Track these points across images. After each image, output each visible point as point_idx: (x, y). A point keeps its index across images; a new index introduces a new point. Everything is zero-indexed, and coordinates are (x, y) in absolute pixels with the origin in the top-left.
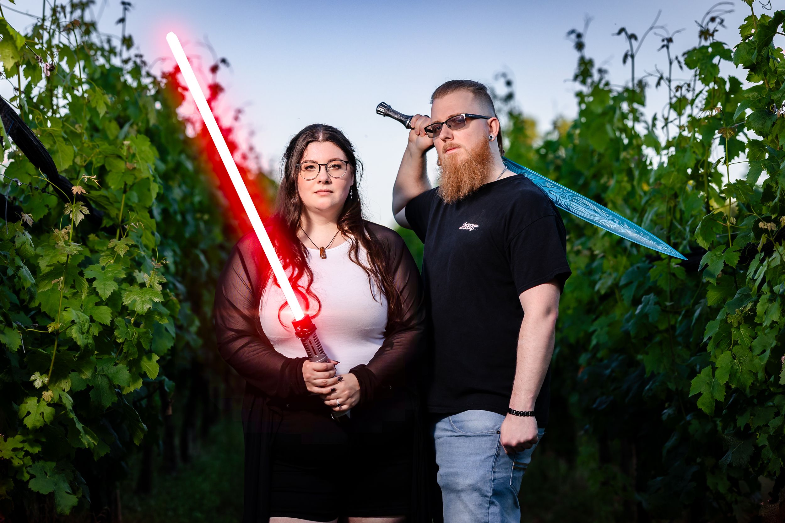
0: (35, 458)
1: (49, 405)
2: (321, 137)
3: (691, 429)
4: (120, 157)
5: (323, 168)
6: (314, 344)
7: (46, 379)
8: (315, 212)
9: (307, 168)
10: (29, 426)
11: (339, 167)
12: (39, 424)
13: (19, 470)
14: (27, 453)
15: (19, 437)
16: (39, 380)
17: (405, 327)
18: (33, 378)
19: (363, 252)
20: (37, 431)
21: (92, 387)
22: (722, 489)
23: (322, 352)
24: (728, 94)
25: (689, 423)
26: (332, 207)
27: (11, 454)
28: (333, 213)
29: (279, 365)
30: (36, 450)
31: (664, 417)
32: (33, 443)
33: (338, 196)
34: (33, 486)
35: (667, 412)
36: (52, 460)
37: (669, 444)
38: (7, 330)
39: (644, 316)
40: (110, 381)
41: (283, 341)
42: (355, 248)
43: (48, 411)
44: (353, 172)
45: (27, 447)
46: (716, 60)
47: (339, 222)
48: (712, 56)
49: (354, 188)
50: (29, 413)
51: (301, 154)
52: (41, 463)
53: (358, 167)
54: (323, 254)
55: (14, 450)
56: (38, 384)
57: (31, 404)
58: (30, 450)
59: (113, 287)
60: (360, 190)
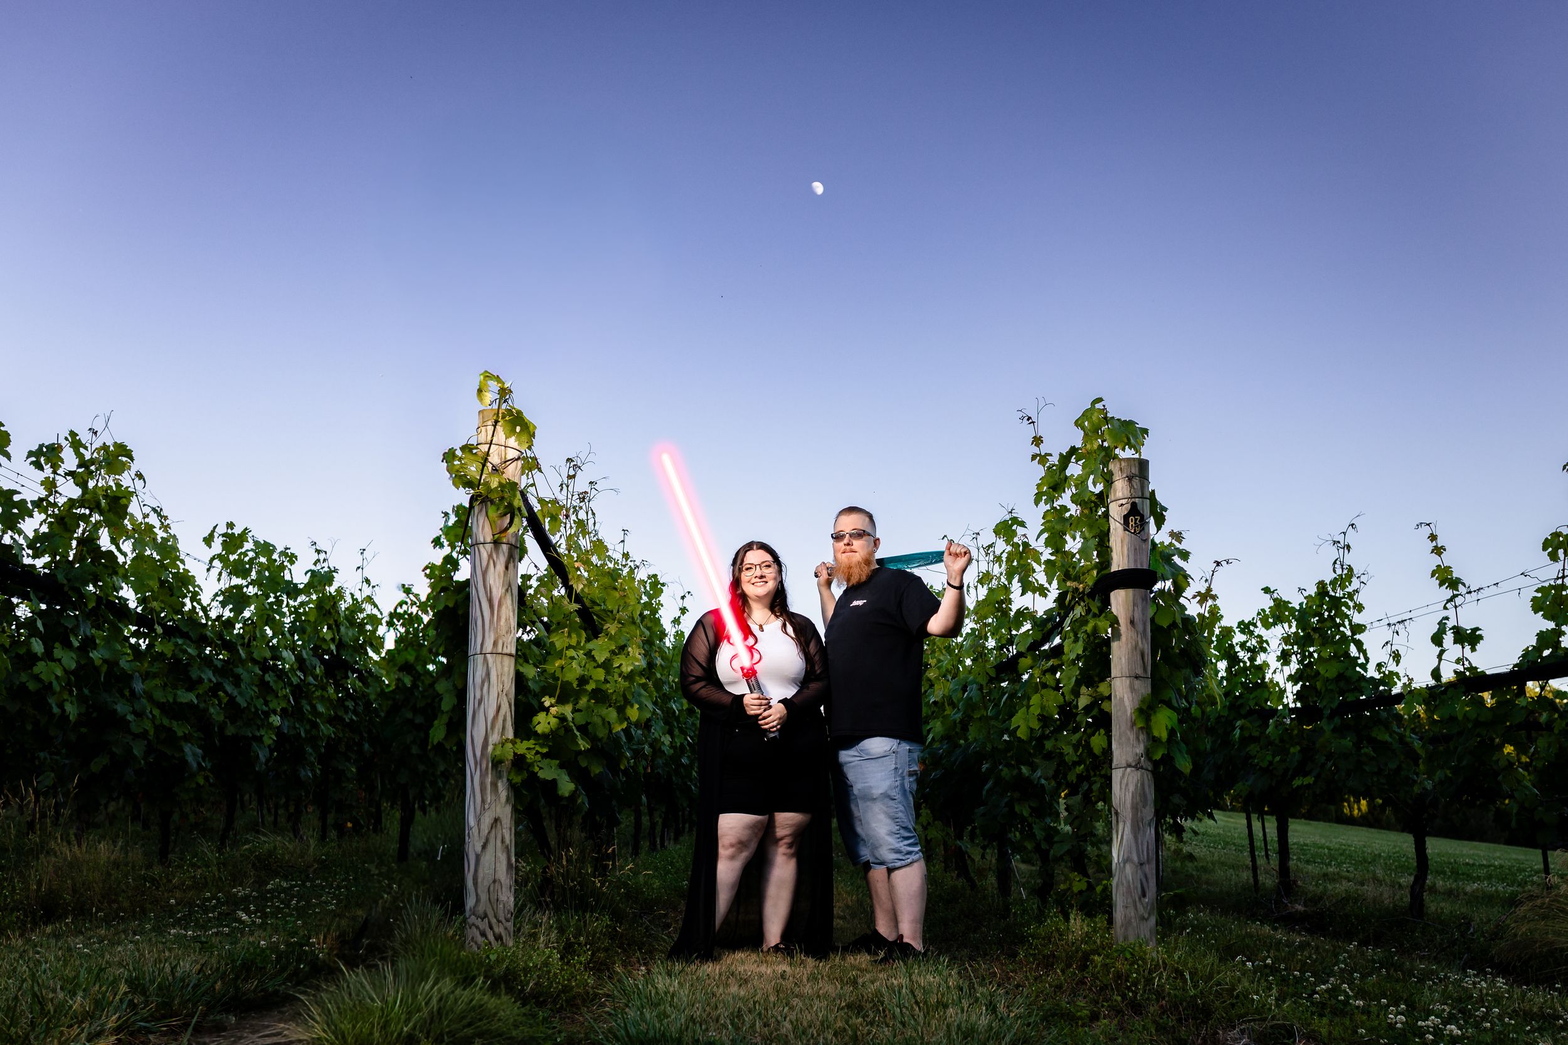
0: (545, 756)
1: (555, 717)
2: (755, 547)
3: (1003, 774)
4: (615, 589)
5: (758, 567)
6: (754, 682)
7: (553, 701)
8: (754, 600)
9: (747, 569)
10: (540, 732)
11: (769, 566)
12: (547, 731)
13: (531, 765)
14: (537, 753)
15: (532, 741)
16: (547, 701)
17: (818, 678)
18: (543, 700)
19: (790, 629)
20: (545, 736)
21: (590, 723)
22: (1026, 813)
23: (760, 688)
24: (1021, 554)
25: (1002, 770)
26: (766, 595)
27: (525, 751)
28: (768, 601)
29: (730, 699)
30: (545, 750)
31: (983, 770)
32: (542, 746)
33: (771, 585)
34: (542, 775)
35: (985, 767)
36: (557, 759)
37: (987, 787)
38: (525, 664)
39: (970, 698)
40: (603, 720)
41: (733, 683)
42: (784, 626)
43: (554, 722)
44: (780, 571)
45: (538, 748)
46: (1014, 527)
47: (772, 609)
48: (1012, 525)
49: (781, 582)
50: (539, 723)
51: (742, 561)
52: (548, 761)
53: (784, 569)
54: (761, 628)
55: (528, 749)
56: (547, 704)
57: (541, 717)
58: (540, 750)
59: (607, 655)
60: (785, 585)
